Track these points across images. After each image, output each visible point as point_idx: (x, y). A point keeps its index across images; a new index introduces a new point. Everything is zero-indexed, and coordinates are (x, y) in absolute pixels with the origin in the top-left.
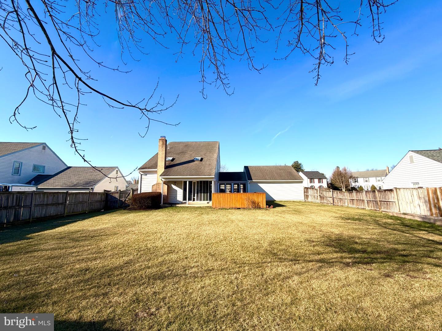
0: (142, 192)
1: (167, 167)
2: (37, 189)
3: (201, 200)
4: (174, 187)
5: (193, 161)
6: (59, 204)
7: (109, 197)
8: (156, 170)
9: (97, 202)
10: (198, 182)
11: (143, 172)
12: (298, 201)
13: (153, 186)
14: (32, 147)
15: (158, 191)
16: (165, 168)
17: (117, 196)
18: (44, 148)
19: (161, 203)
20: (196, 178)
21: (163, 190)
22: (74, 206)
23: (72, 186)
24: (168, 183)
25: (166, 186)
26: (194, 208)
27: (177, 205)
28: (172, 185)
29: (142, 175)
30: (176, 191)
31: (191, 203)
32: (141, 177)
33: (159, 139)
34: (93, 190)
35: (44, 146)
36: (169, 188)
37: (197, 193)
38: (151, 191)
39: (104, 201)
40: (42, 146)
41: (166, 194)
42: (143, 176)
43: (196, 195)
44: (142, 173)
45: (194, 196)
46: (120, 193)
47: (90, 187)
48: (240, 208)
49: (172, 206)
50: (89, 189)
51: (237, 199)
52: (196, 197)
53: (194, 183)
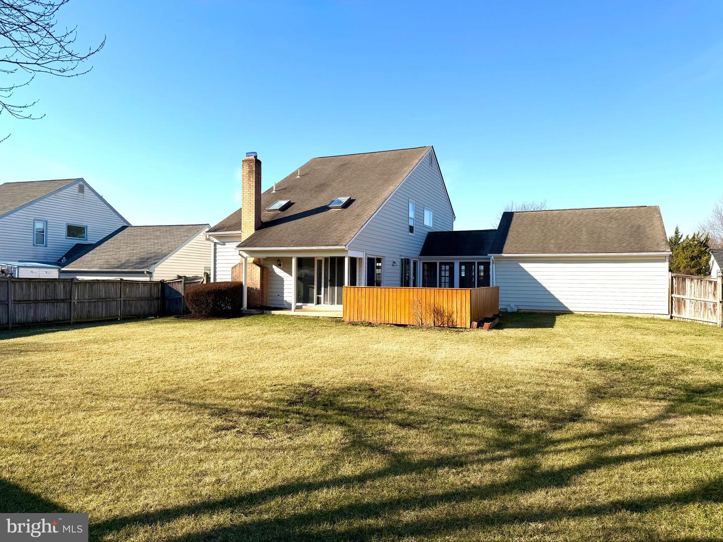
0: (218, 281)
1: (261, 225)
2: (61, 272)
3: (332, 302)
4: (278, 271)
5: (325, 208)
6: (57, 301)
7: (167, 291)
8: (240, 232)
9: (141, 299)
10: (326, 259)
11: (218, 237)
13: (233, 268)
14: (60, 190)
15: (238, 280)
16: (257, 229)
17: (180, 288)
18: (81, 189)
19: (241, 305)
20: (320, 251)
21: (252, 278)
22: (90, 306)
24: (263, 265)
25: (258, 269)
26: (316, 319)
27: (273, 312)
28: (274, 267)
29: (215, 244)
30: (282, 280)
31: (312, 309)
32: (215, 249)
33: (243, 161)
34: (151, 277)
35: (81, 185)
36: (266, 274)
37: (326, 287)
38: (230, 280)
39: (157, 299)
40: (77, 186)
41: (259, 287)
42: (218, 246)
43: (323, 289)
44: (216, 241)
45: (319, 293)
46: (185, 284)
47: (145, 270)
48: (405, 326)
49: (263, 313)
51: (399, 302)
52: (322, 296)
53: (320, 262)
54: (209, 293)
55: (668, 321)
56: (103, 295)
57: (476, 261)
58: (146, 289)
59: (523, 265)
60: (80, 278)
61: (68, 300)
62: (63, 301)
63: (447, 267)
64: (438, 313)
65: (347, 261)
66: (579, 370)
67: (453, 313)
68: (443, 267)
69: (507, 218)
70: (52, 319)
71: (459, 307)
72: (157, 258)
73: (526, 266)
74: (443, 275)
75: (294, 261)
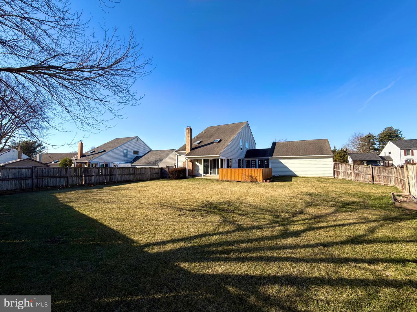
0: (178, 167)
1: (192, 149)
2: (132, 165)
3: (215, 174)
4: (197, 164)
5: (213, 143)
6: (131, 174)
7: (163, 171)
8: (185, 151)
9: (155, 173)
10: (213, 159)
11: (178, 153)
12: (325, 177)
13: (183, 163)
14: (131, 140)
15: (185, 167)
16: (190, 150)
17: (167, 170)
18: (138, 140)
19: (186, 175)
20: (211, 157)
21: (189, 166)
22: (140, 176)
23: (148, 164)
24: (193, 162)
25: (191, 163)
26: (210, 180)
27: (196, 177)
28: (196, 162)
29: (178, 155)
30: (199, 166)
31: (209, 176)
32: (178, 157)
33: (186, 129)
34: (158, 166)
35: (138, 138)
36: (194, 165)
37: (213, 169)
38: (182, 167)
39: (160, 173)
40: (136, 139)
41: (191, 169)
42: (178, 156)
43: (212, 169)
44: (178, 154)
45: (211, 171)
46: (168, 168)
47: (157, 164)
48: (240, 181)
49: (193, 178)
50: (156, 165)
51: (238, 173)
52: (212, 172)
53: (211, 160)
54: (176, 171)
55: (333, 179)
56: (144, 172)
57: (264, 159)
58: (157, 170)
59: (280, 160)
60: (137, 167)
61: (133, 174)
62: (132, 174)
63: (254, 161)
64: (251, 177)
65: (220, 160)
66: (301, 196)
67: (256, 177)
68: (253, 161)
69: (274, 144)
70: (129, 180)
71: (259, 175)
72: (160, 160)
73: (281, 160)
74: (253, 164)
75: (202, 160)
